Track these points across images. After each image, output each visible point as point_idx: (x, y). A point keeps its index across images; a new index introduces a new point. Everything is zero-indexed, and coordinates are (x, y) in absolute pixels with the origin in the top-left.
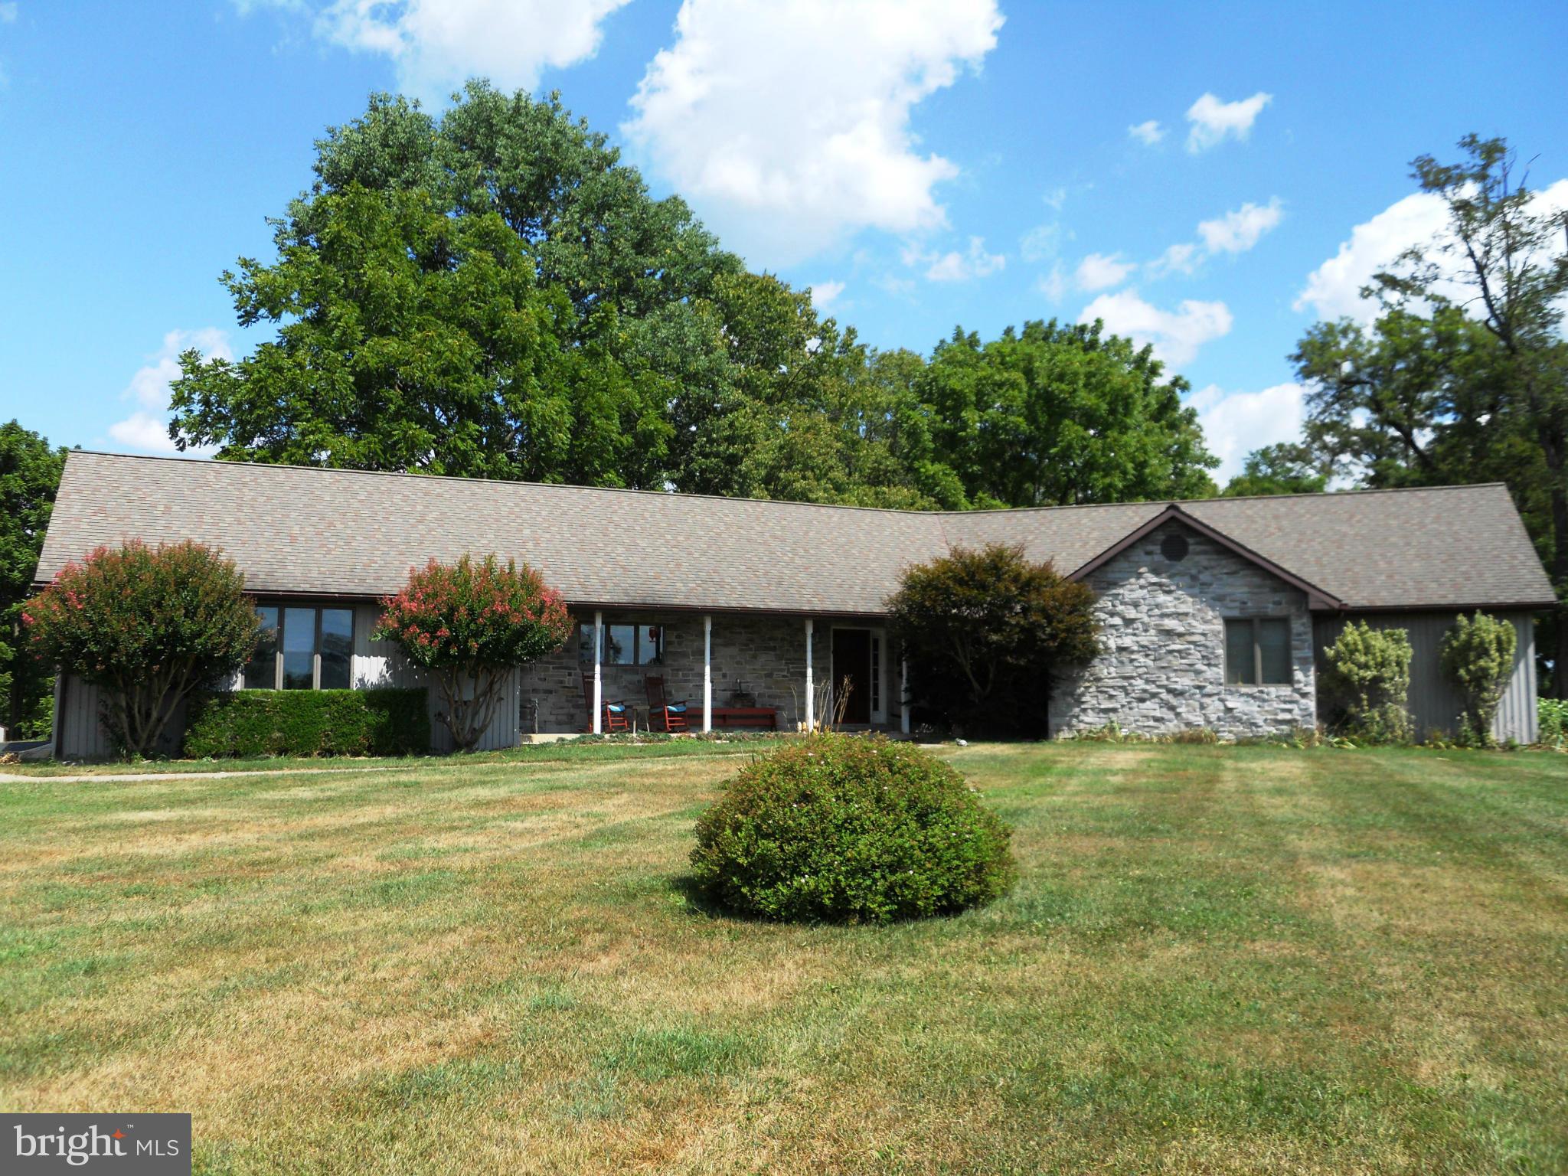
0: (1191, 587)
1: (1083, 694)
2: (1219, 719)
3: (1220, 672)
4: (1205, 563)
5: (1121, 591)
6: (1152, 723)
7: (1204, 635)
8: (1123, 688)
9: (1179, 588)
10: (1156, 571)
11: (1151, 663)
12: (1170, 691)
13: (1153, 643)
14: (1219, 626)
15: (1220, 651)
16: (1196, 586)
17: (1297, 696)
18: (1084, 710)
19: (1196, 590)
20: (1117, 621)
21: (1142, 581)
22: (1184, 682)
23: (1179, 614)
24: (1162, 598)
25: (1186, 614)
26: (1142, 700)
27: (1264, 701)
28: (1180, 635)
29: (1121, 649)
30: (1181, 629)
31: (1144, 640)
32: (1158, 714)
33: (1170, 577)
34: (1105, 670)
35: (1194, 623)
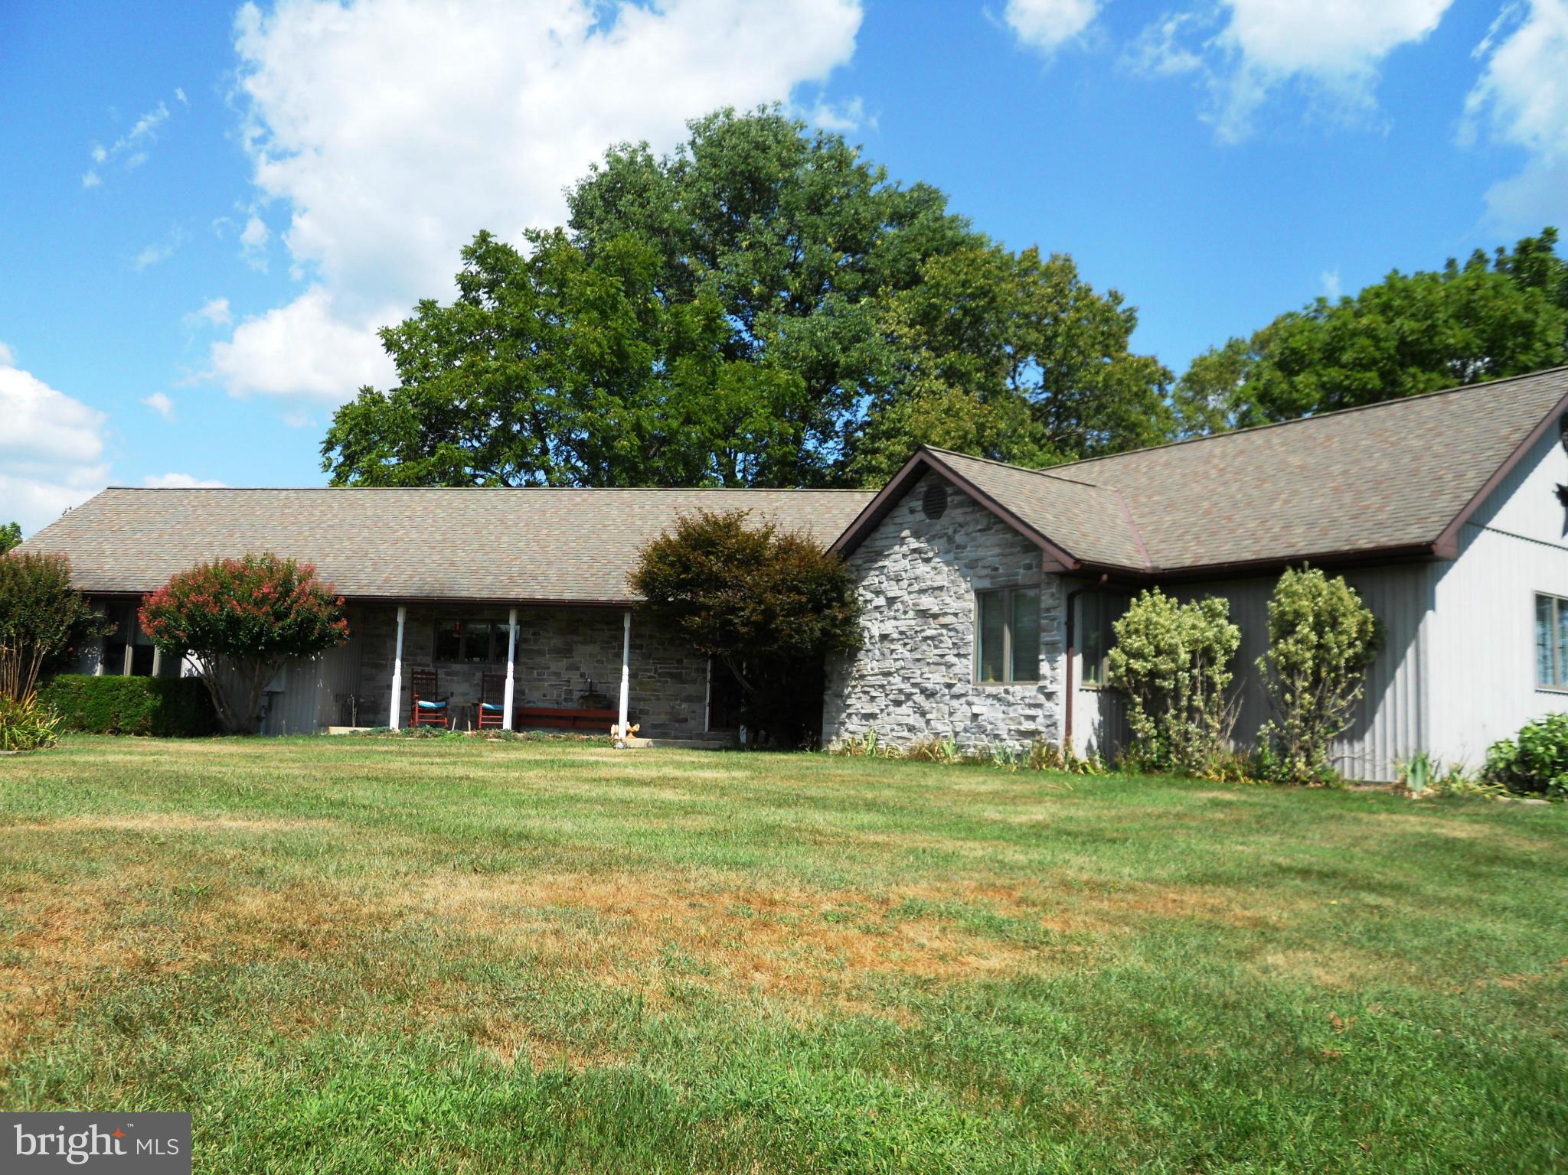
0: (947, 552)
1: (849, 696)
2: (966, 730)
3: (967, 666)
4: (960, 519)
5: (886, 563)
6: (906, 734)
7: (956, 615)
8: (882, 686)
9: (937, 555)
10: (916, 535)
11: (907, 655)
12: (923, 691)
13: (911, 627)
14: (970, 603)
15: (970, 638)
16: (953, 551)
17: (1041, 698)
18: (849, 716)
19: (951, 556)
20: (881, 601)
21: (905, 549)
22: (935, 679)
23: (935, 589)
24: (922, 569)
25: (941, 588)
26: (898, 703)
27: (1010, 704)
28: (935, 616)
29: (884, 637)
30: (935, 609)
31: (903, 625)
32: (911, 721)
33: (928, 541)
34: (868, 663)
35: (948, 600)
